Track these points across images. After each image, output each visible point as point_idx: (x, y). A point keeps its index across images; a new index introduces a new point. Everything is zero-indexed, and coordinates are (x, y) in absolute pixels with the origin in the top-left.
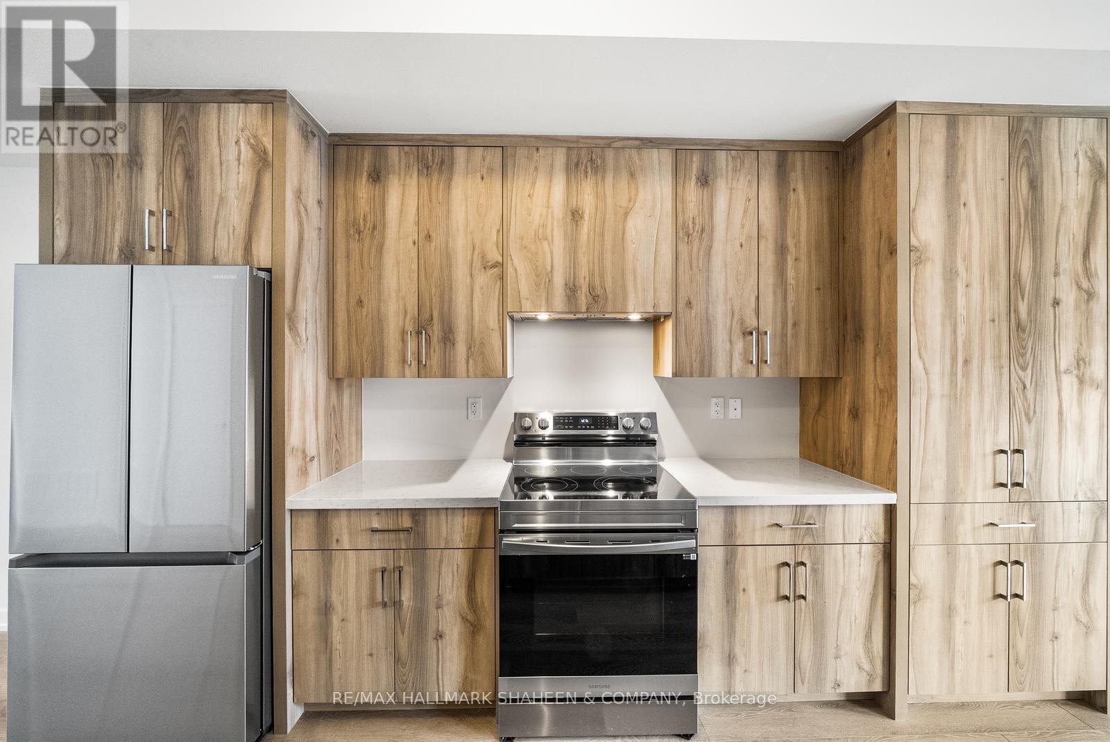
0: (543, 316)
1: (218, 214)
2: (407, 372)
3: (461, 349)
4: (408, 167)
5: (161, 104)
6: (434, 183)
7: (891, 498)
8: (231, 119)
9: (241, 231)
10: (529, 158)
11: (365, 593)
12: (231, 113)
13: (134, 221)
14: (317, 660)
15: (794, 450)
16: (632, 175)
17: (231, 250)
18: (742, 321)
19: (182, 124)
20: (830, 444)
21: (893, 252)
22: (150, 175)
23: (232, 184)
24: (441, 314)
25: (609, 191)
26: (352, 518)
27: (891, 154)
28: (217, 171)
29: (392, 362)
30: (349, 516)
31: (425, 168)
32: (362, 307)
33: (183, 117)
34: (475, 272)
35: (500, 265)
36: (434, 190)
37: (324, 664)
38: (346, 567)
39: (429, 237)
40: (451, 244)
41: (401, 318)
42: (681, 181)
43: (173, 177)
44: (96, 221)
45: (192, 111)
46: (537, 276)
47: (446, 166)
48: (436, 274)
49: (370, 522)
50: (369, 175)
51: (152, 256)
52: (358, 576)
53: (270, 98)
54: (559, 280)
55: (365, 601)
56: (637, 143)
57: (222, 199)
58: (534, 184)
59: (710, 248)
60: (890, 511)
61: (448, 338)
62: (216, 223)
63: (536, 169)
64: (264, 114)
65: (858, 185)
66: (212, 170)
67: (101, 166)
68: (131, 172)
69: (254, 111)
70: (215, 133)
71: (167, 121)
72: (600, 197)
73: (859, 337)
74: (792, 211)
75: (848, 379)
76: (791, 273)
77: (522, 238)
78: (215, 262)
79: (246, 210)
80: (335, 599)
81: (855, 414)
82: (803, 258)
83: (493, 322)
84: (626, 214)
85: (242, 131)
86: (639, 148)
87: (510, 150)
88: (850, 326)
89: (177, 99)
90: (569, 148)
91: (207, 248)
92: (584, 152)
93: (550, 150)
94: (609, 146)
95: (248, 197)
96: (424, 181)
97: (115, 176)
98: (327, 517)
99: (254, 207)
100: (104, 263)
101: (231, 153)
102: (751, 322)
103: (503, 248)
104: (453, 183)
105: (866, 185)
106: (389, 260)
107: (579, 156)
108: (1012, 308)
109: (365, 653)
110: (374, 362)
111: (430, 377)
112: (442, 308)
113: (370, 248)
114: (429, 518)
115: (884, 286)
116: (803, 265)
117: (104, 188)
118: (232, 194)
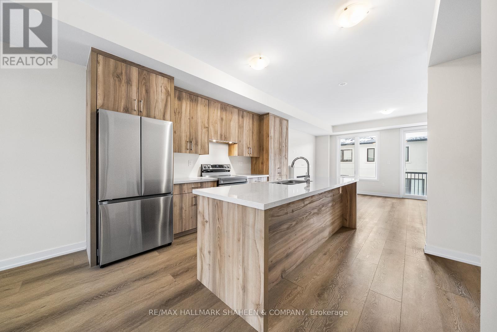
0: (214, 141)
1: (156, 105)
2: (187, 152)
3: (199, 147)
4: (187, 99)
5: (138, 69)
6: (194, 104)
7: (268, 176)
8: (159, 80)
9: (162, 110)
10: (214, 104)
11: (190, 203)
12: (159, 79)
13: (129, 101)
14: (179, 222)
15: (250, 172)
16: (232, 113)
17: (159, 116)
18: (248, 146)
19: (144, 76)
20: (258, 170)
21: (268, 136)
22: (134, 88)
23: (160, 98)
24: (195, 138)
25: (228, 115)
26: (188, 186)
27: (268, 121)
28: (155, 93)
29: (183, 148)
30: (187, 185)
31: (192, 100)
32: (176, 133)
33: (145, 75)
34: (203, 128)
35: (208, 128)
36: (194, 106)
37: (180, 223)
38: (186, 197)
39: (192, 118)
40: (197, 121)
41: (186, 138)
42: (239, 116)
43: (142, 91)
44: (114, 97)
45: (148, 73)
46: (215, 132)
47: (196, 101)
48: (194, 127)
49: (192, 186)
50: (178, 98)
51: (135, 112)
52: (189, 199)
53: (170, 78)
54: (219, 133)
55: (190, 205)
56: (232, 106)
57: (157, 101)
58: (214, 110)
59: (243, 130)
60: (268, 177)
61: (196, 144)
62: (155, 107)
63: (215, 107)
64: (168, 81)
65: (263, 124)
66: (154, 92)
67: (116, 81)
68: (128, 86)
69: (166, 80)
70: (155, 82)
71: (140, 74)
72: (226, 116)
73: (263, 150)
74: (254, 125)
75: (261, 157)
76: (254, 137)
77: (212, 122)
78: (155, 118)
79: (164, 105)
80: (184, 206)
81: (262, 163)
82: (256, 135)
83: (206, 141)
84: (231, 121)
85: (163, 84)
86: (233, 107)
87: (210, 101)
88: (261, 148)
89: (143, 69)
90: (221, 104)
91: (152, 114)
92: (224, 106)
93: (218, 104)
94: (228, 106)
95: (164, 102)
96: (191, 103)
97: (122, 85)
98: (182, 185)
99: (166, 105)
100: (117, 111)
101: (160, 89)
102: (249, 146)
103: (208, 123)
104: (198, 105)
105: (264, 124)
106: (183, 122)
107: (223, 106)
108: (280, 147)
109: (190, 217)
110: (179, 149)
111: (193, 153)
112: (195, 136)
113: (178, 117)
114: (204, 184)
115: (267, 142)
116: (256, 136)
117: (118, 88)
118: (160, 100)
